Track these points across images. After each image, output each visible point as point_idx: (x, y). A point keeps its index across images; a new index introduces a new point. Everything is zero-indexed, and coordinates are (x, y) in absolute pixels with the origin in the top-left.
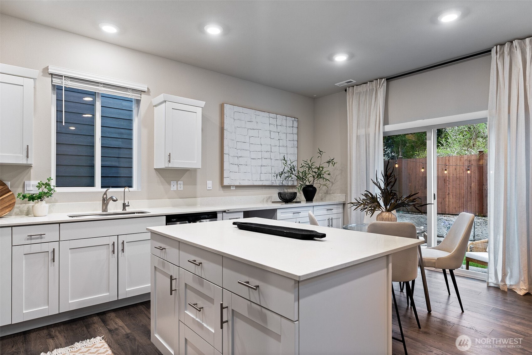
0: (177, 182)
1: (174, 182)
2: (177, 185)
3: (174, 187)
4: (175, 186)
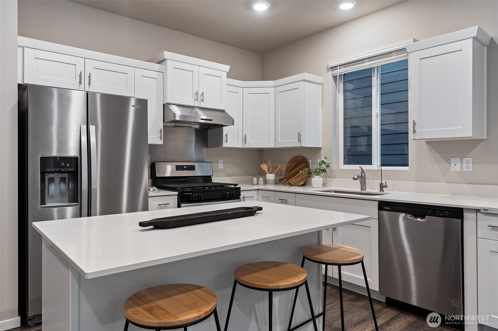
0: (461, 160)
1: (455, 159)
2: (462, 163)
3: (456, 166)
4: (459, 165)
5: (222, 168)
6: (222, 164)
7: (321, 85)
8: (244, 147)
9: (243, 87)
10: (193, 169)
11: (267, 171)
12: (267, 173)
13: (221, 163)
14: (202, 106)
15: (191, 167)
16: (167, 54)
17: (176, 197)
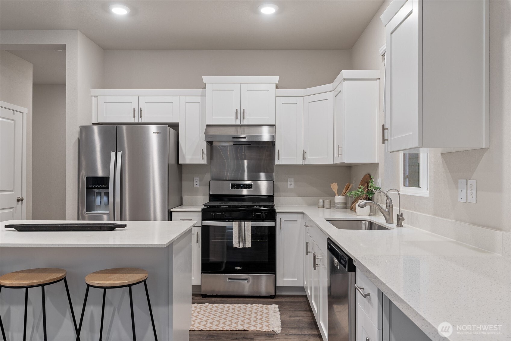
0: (467, 183)
1: (462, 181)
2: (467, 189)
3: (462, 194)
5: (292, 187)
6: (293, 183)
7: (378, 80)
8: (304, 164)
9: (303, 96)
10: (250, 188)
11: (336, 192)
12: (337, 194)
13: (291, 181)
14: (244, 124)
15: (248, 186)
16: (205, 79)
17: (201, 214)
